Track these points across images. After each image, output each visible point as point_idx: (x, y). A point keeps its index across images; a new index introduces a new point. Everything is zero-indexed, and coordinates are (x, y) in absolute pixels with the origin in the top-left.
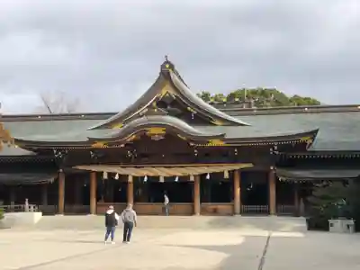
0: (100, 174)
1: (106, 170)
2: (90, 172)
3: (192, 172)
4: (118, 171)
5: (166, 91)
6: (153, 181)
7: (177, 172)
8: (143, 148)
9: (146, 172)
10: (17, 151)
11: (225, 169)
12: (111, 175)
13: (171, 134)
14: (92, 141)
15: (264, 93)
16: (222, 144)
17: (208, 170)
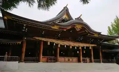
5: (65, 17)
7: (76, 45)
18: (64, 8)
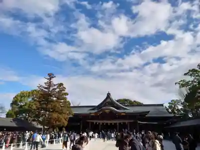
0: (93, 123)
1: (95, 121)
2: (88, 122)
3: (117, 122)
4: (98, 122)
5: (108, 100)
6: (107, 124)
7: (113, 122)
8: (104, 116)
9: (105, 122)
10: (71, 116)
11: (126, 121)
12: (96, 123)
13: (111, 111)
14: (91, 113)
15: (126, 100)
16: (124, 114)
17: (122, 121)
18: (108, 94)
